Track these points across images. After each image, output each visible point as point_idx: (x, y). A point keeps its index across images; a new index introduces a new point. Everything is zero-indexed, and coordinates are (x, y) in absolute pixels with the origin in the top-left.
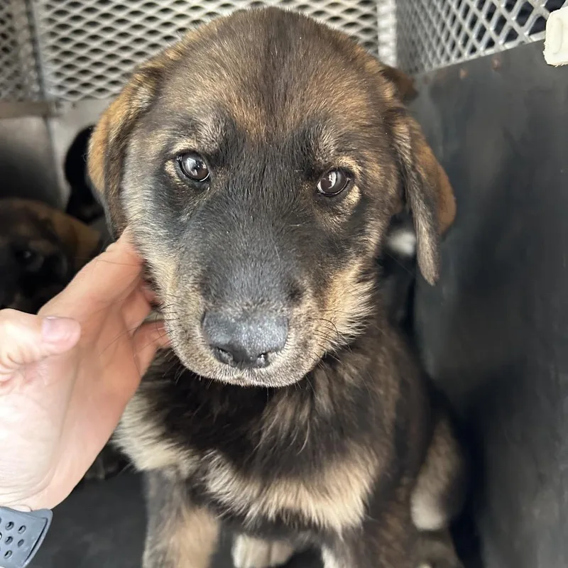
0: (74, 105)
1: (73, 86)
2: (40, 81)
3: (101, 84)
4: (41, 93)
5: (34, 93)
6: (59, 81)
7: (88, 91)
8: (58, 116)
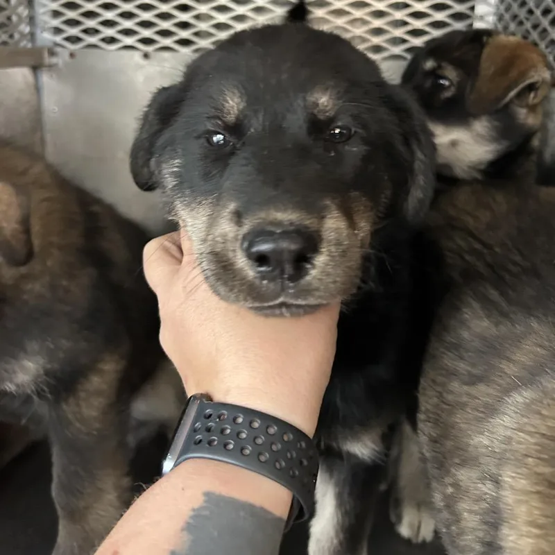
0: (72, 55)
1: (74, 31)
2: (32, 20)
3: (109, 32)
4: (32, 35)
5: (23, 35)
6: (56, 23)
7: (93, 40)
8: (51, 67)
